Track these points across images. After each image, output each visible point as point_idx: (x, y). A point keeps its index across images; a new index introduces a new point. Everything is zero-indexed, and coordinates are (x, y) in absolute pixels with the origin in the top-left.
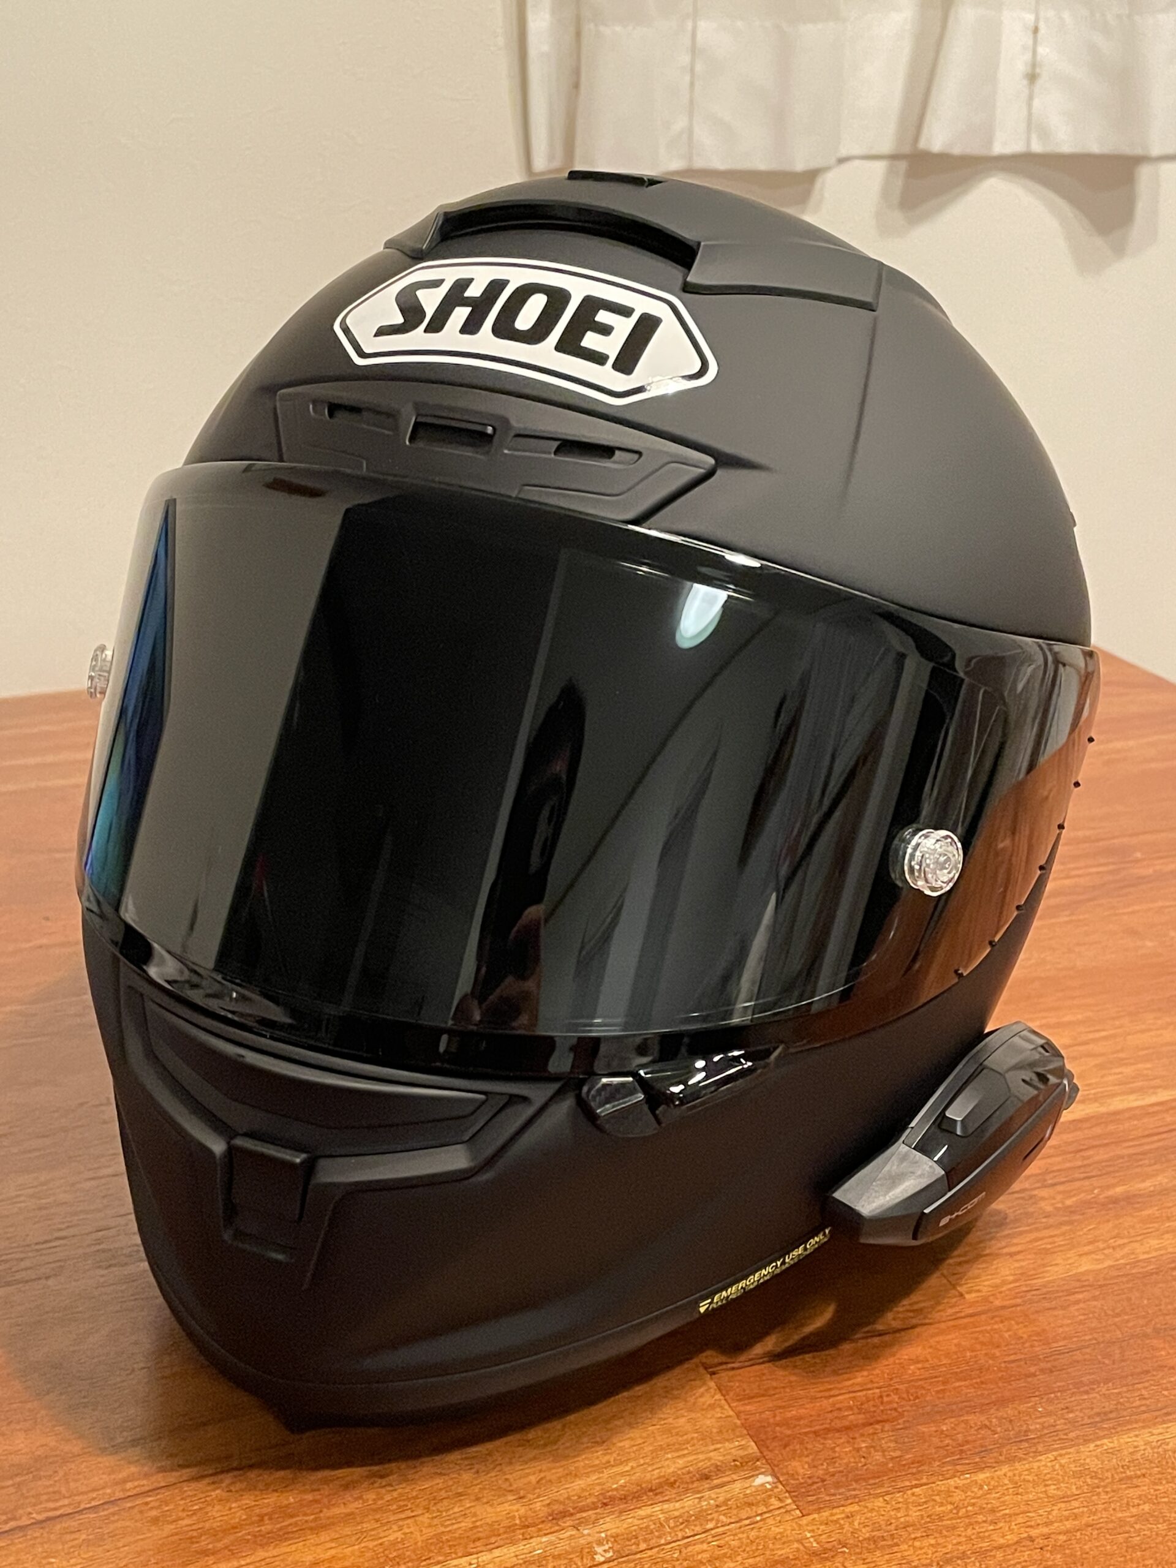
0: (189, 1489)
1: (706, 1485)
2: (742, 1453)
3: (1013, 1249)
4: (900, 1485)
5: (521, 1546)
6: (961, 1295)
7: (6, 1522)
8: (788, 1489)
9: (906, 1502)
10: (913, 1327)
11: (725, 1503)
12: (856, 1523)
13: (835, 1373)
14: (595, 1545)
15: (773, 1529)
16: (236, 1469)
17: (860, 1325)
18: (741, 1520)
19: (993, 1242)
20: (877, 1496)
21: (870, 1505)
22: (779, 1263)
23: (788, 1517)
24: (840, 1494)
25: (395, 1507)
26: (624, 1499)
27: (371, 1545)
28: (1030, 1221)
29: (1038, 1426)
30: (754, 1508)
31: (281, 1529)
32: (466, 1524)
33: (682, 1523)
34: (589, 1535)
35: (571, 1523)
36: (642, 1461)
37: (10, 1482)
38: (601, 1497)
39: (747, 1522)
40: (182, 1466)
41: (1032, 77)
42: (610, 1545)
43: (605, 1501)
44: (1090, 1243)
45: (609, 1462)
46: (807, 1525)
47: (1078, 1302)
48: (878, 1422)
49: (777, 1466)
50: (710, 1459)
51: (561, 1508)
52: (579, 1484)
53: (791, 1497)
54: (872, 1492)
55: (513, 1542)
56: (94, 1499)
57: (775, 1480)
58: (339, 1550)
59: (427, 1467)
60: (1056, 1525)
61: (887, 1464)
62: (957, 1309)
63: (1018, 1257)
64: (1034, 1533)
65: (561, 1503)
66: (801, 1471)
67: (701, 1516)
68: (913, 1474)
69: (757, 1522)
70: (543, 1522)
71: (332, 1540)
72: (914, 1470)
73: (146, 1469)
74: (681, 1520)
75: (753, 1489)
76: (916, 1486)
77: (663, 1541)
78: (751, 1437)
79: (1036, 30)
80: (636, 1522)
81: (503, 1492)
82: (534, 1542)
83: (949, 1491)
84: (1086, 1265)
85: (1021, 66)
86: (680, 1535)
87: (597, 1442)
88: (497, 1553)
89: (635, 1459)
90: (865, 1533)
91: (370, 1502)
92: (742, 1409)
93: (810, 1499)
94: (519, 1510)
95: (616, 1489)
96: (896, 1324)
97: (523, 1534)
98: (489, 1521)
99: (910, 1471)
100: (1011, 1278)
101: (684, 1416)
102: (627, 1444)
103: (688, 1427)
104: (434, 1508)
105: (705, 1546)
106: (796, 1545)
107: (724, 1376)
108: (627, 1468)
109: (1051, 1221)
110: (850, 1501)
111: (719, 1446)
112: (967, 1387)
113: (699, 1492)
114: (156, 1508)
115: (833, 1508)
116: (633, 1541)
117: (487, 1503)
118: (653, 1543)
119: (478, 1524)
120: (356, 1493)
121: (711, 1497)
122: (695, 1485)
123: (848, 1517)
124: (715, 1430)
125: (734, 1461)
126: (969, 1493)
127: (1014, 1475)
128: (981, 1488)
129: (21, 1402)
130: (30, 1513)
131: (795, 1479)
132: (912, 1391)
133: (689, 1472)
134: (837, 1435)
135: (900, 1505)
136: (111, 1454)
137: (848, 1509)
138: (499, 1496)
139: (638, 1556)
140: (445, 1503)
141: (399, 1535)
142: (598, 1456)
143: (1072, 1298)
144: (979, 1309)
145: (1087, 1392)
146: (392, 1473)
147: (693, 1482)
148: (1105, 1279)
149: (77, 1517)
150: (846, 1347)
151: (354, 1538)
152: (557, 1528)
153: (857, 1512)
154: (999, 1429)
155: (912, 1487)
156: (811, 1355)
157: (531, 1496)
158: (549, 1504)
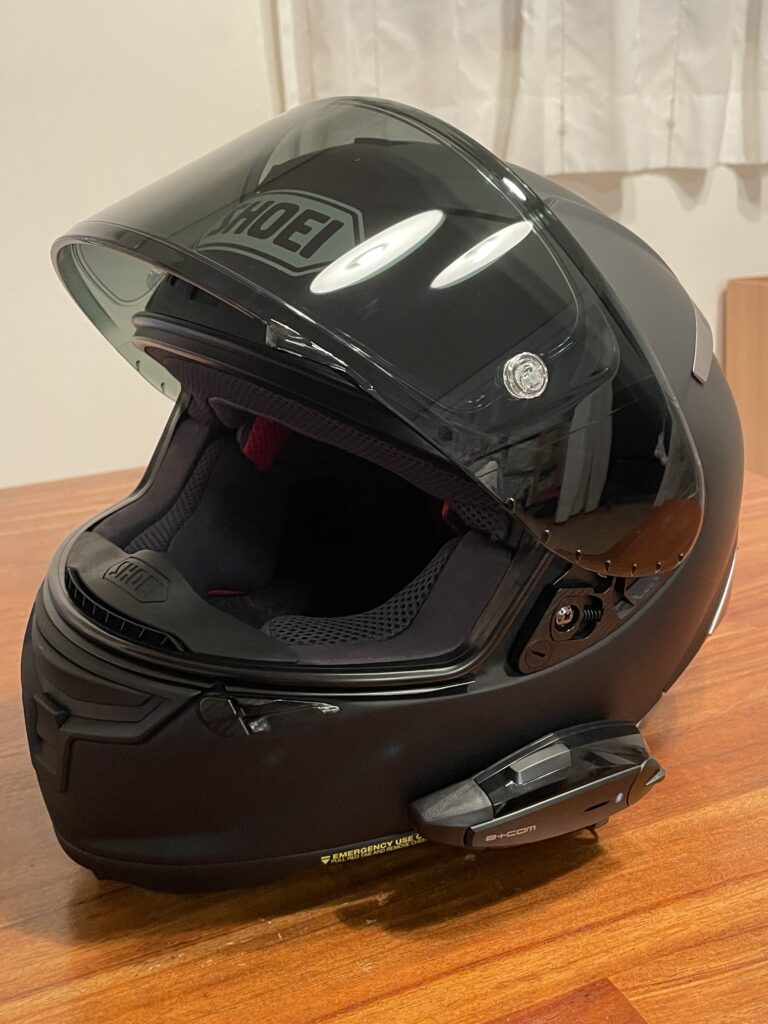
41: (562, 133)
60: (636, 868)
79: (562, 108)
85: (556, 127)
90: (530, 879)
123: (519, 872)
137: (520, 868)
153: (525, 869)
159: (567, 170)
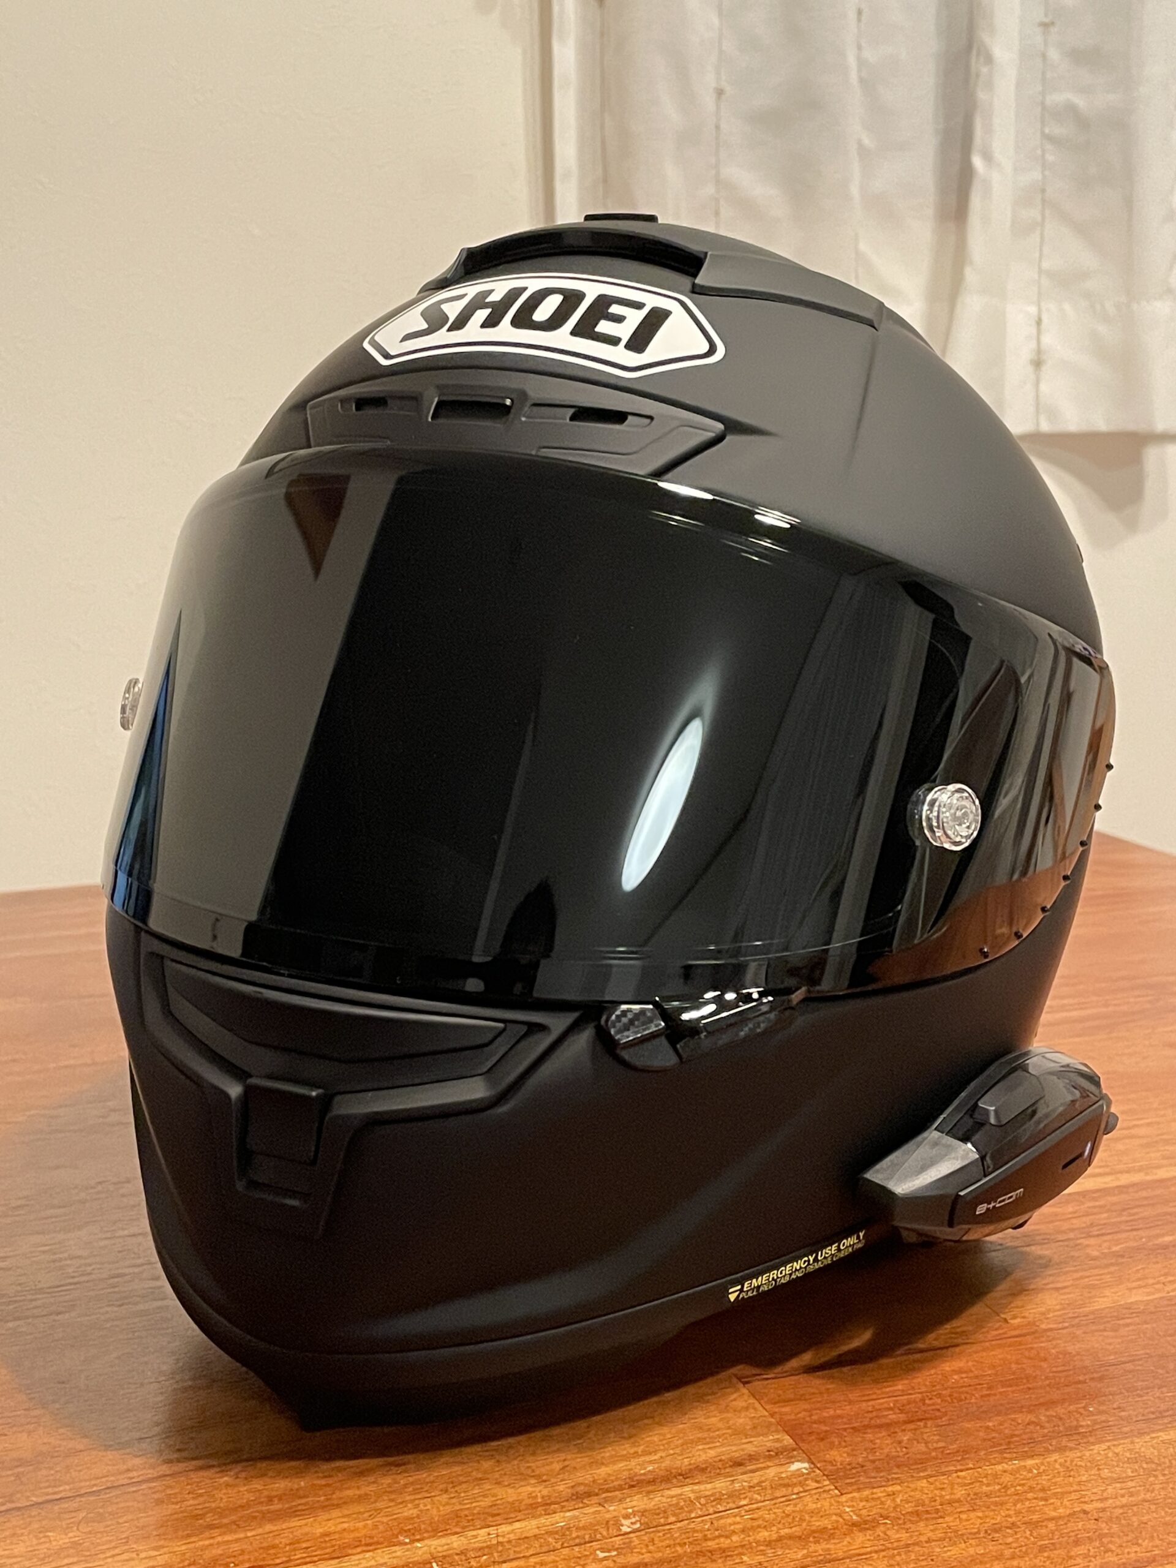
0: (195, 1477)
1: (740, 1469)
2: (777, 1445)
3: (1059, 1285)
4: (944, 1469)
5: (543, 1520)
6: (1006, 1320)
7: (3, 1504)
8: (826, 1473)
9: (952, 1484)
10: (957, 1345)
11: (759, 1484)
12: (898, 1500)
13: (876, 1381)
14: (621, 1519)
15: (810, 1504)
16: (247, 1460)
17: (900, 1345)
18: (777, 1498)
19: (1038, 1279)
20: (920, 1479)
21: (912, 1486)
22: (811, 1259)
23: (825, 1495)
24: (881, 1477)
25: (411, 1489)
26: (653, 1482)
27: (385, 1520)
28: (1075, 1264)
29: (1089, 1423)
30: (790, 1489)
31: (290, 1508)
32: (486, 1502)
33: (714, 1501)
34: (615, 1510)
35: (597, 1501)
36: (671, 1452)
37: (9, 1472)
38: (628, 1480)
39: (784, 1499)
40: (187, 1459)
41: (1038, 363)
42: (637, 1518)
43: (633, 1483)
44: (1139, 1279)
45: (636, 1452)
46: (846, 1502)
47: (1128, 1325)
48: (920, 1420)
49: (814, 1455)
50: (743, 1450)
51: (586, 1489)
52: (603, 1471)
53: (829, 1480)
54: (915, 1475)
55: (534, 1517)
56: (95, 1485)
57: (812, 1466)
58: (352, 1524)
59: (447, 1457)
60: (1110, 1501)
61: (930, 1453)
62: (1001, 1331)
63: (1062, 1291)
64: (1086, 1507)
65: (586, 1485)
66: (839, 1459)
67: (733, 1495)
68: (958, 1461)
69: (794, 1499)
70: (567, 1500)
71: (343, 1517)
72: (959, 1458)
73: (152, 1460)
74: (712, 1499)
75: (789, 1474)
76: (961, 1471)
77: (693, 1515)
78: (787, 1432)
79: (1039, 322)
80: (664, 1500)
81: (524, 1477)
82: (557, 1517)
83: (996, 1475)
84: (1135, 1297)
85: (1026, 352)
86: (711, 1510)
87: (624, 1438)
88: (517, 1525)
89: (664, 1450)
90: (909, 1508)
91: (385, 1486)
92: (777, 1410)
93: (848, 1481)
94: (541, 1491)
95: (644, 1474)
96: (936, 1344)
97: (545, 1510)
98: (510, 1500)
99: (955, 1458)
100: (1058, 1307)
101: (715, 1416)
102: (656, 1439)
103: (720, 1425)
104: (453, 1490)
105: (738, 1519)
106: (834, 1518)
107: (757, 1384)
108: (656, 1457)
109: (1098, 1263)
110: (891, 1483)
111: (752, 1439)
112: (1013, 1392)
113: (732, 1476)
114: (161, 1492)
115: (874, 1488)
116: (661, 1515)
117: (509, 1485)
118: (683, 1516)
119: (498, 1502)
120: (371, 1479)
121: (742, 1480)
122: (727, 1470)
123: (889, 1495)
124: (748, 1427)
125: (769, 1451)
126: (1018, 1476)
127: (1066, 1461)
128: (1030, 1471)
129: (25, 1410)
130: (28, 1497)
131: (833, 1465)
132: (955, 1395)
133: (720, 1461)
134: (877, 1430)
135: (945, 1486)
136: (116, 1449)
137: (890, 1489)
138: (521, 1480)
139: (668, 1527)
140: (464, 1486)
141: (415, 1512)
142: (626, 1448)
143: (1121, 1322)
144: (1024, 1331)
145: (1141, 1396)
146: (409, 1463)
147: (725, 1468)
148: (1156, 1307)
149: (78, 1499)
150: (885, 1361)
151: (366, 1515)
152: (581, 1505)
153: (900, 1492)
154: (1047, 1425)
155: (956, 1471)
156: (849, 1368)
157: (553, 1480)
158: (573, 1487)
159: (1045, 427)
